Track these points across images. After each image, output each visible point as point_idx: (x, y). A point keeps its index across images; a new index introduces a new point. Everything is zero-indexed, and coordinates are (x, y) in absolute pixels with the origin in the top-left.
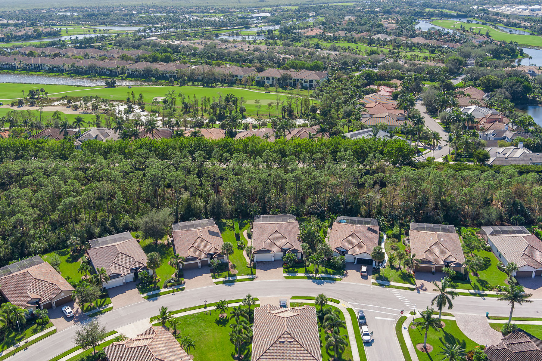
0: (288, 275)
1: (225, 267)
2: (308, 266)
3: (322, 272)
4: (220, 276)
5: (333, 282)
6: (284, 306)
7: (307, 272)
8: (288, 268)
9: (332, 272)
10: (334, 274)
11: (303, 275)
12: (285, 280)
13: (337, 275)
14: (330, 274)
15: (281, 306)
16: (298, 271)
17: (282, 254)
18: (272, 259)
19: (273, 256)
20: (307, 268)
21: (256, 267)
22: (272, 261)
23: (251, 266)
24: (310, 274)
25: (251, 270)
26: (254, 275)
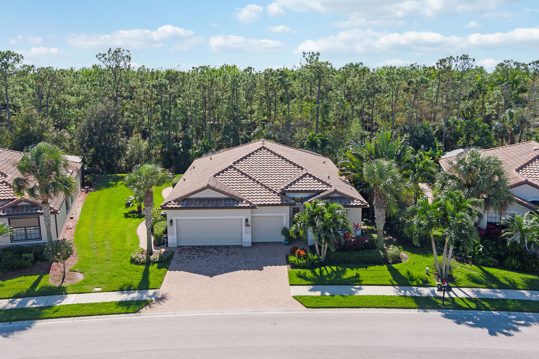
0: (315, 293)
8: (310, 266)
16: (358, 276)
17: (285, 215)
18: (244, 235)
19: (247, 220)
20: (394, 266)
21: (173, 262)
22: (241, 246)
23: (148, 259)
24: (420, 289)
25: (146, 274)
26: (151, 292)
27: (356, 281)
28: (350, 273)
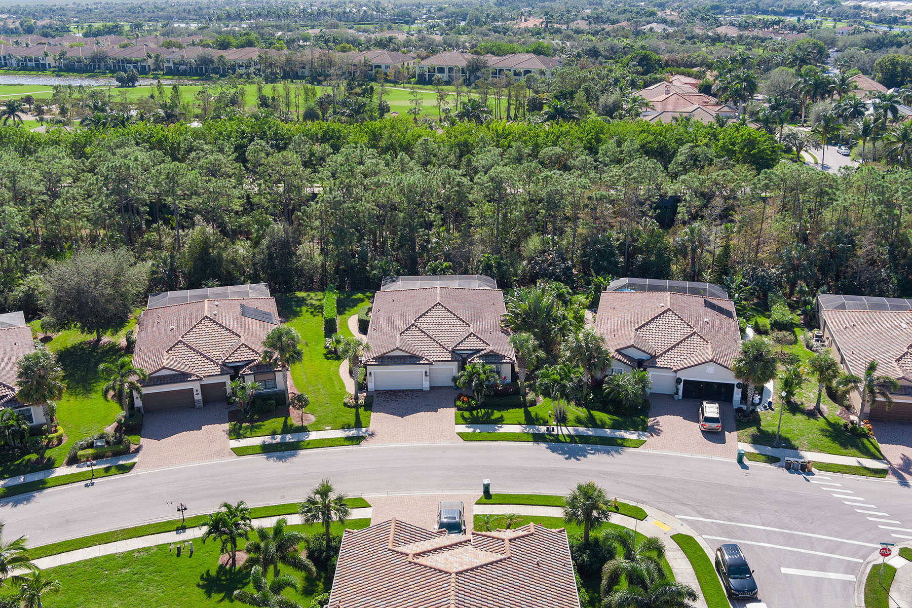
0: (470, 430)
1: (278, 404)
2: (533, 403)
3: (579, 421)
4: (253, 430)
5: (617, 451)
6: (454, 527)
7: (530, 420)
8: (470, 409)
9: (608, 422)
10: (616, 426)
11: (517, 429)
12: (460, 442)
13: (626, 429)
14: (603, 426)
15: (442, 525)
16: (502, 416)
17: (454, 367)
18: (424, 383)
19: (426, 372)
20: (529, 409)
21: (374, 405)
22: (421, 390)
23: (357, 403)
24: (540, 427)
25: (357, 415)
26: (364, 430)
27: (500, 421)
28: (497, 414)
